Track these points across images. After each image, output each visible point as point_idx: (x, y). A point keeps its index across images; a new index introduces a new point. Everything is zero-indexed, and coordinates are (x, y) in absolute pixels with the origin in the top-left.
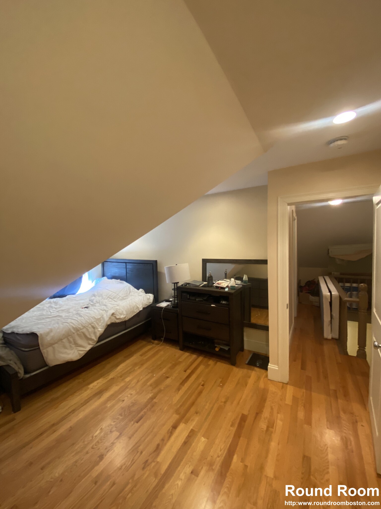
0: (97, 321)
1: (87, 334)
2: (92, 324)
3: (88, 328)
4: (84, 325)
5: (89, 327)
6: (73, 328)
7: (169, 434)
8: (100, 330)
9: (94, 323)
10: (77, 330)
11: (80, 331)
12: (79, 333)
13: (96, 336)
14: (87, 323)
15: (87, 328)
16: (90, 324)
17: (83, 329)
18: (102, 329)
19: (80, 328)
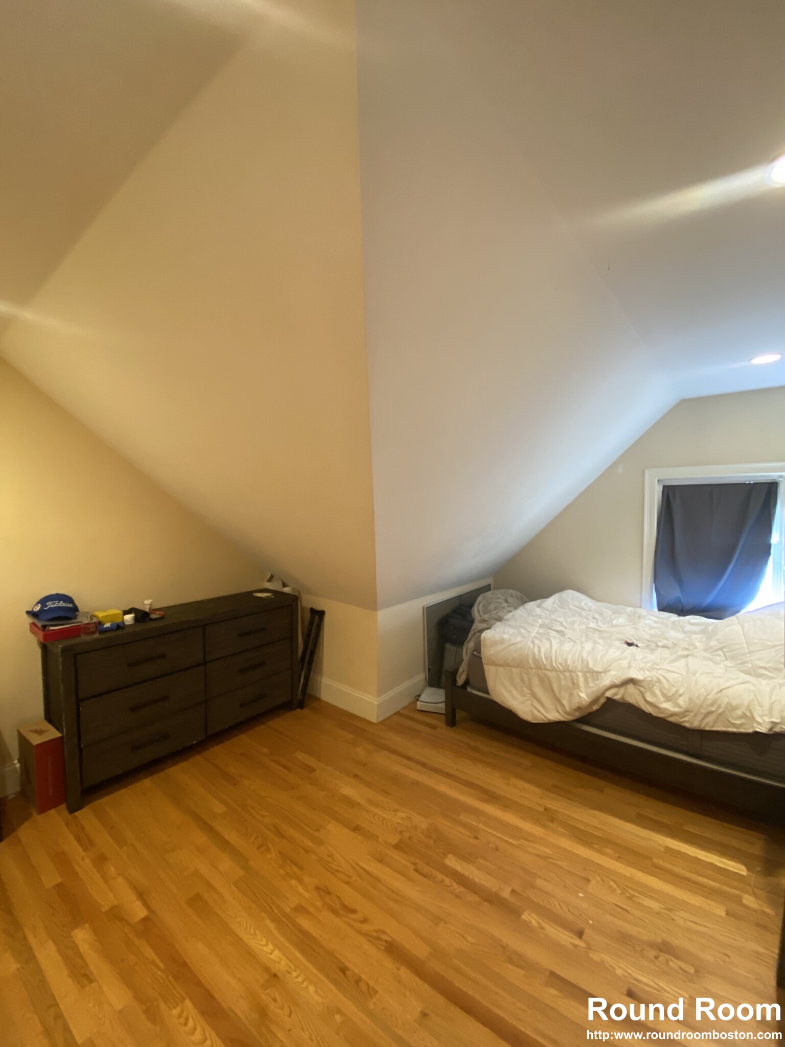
0: (588, 675)
1: (555, 686)
2: (573, 674)
3: (562, 677)
4: (554, 665)
5: (565, 676)
6: (534, 657)
7: (375, 934)
8: (584, 696)
9: (580, 674)
10: (539, 666)
11: (544, 672)
12: (541, 674)
13: (570, 702)
14: (563, 664)
15: (559, 673)
16: (571, 671)
17: (548, 670)
18: (587, 696)
19: (545, 666)
